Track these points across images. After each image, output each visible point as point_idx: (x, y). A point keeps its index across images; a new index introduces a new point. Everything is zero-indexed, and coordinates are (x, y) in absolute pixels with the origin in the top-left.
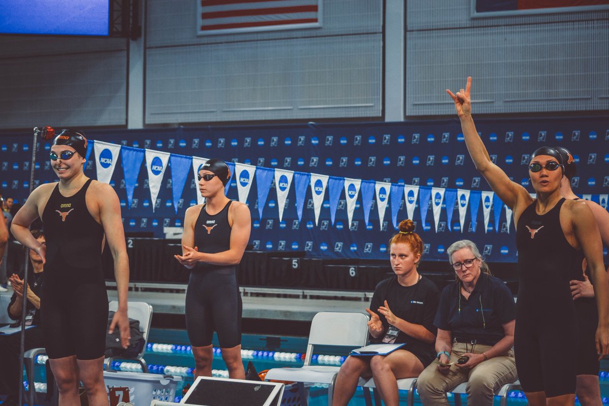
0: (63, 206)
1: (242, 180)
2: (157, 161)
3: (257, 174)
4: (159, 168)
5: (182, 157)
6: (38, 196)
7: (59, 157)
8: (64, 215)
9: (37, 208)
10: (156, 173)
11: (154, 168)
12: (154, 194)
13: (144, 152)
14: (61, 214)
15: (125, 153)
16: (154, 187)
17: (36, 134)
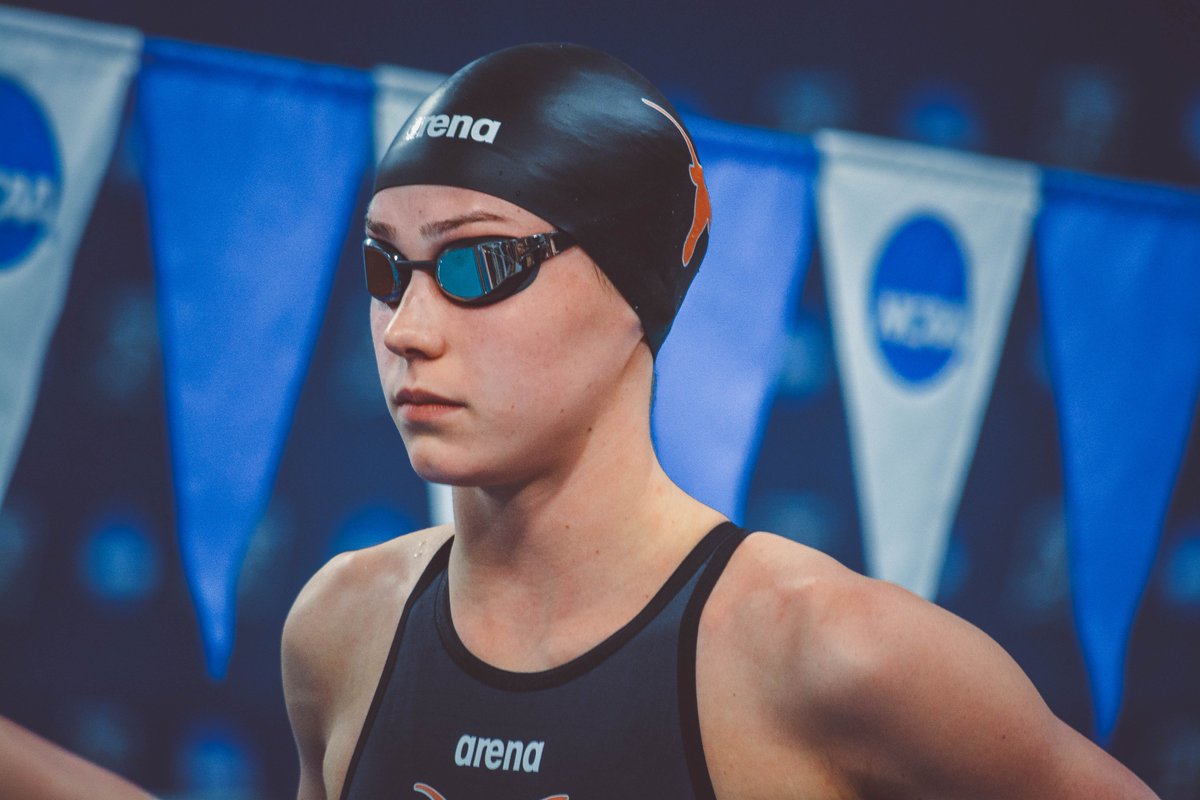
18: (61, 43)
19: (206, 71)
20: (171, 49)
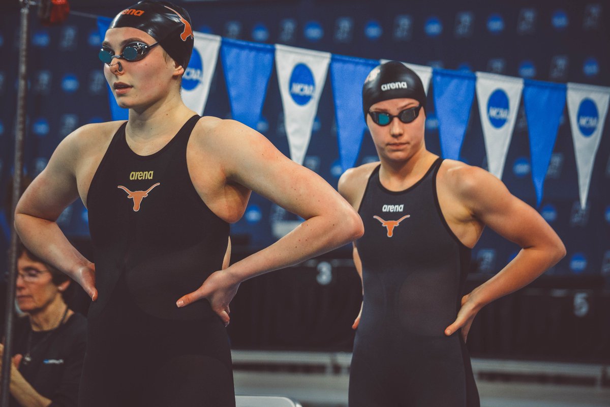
0: (135, 176)
1: (493, 112)
2: (302, 74)
3: (527, 97)
4: (307, 90)
5: (357, 64)
6: (76, 154)
7: (117, 54)
8: (137, 197)
9: (73, 179)
10: (301, 100)
11: (297, 88)
12: (298, 148)
13: (273, 52)
14: (131, 195)
15: (232, 55)
16: (297, 132)
17: (25, 11)
18: (315, 56)
19: (344, 62)
20: (338, 57)
